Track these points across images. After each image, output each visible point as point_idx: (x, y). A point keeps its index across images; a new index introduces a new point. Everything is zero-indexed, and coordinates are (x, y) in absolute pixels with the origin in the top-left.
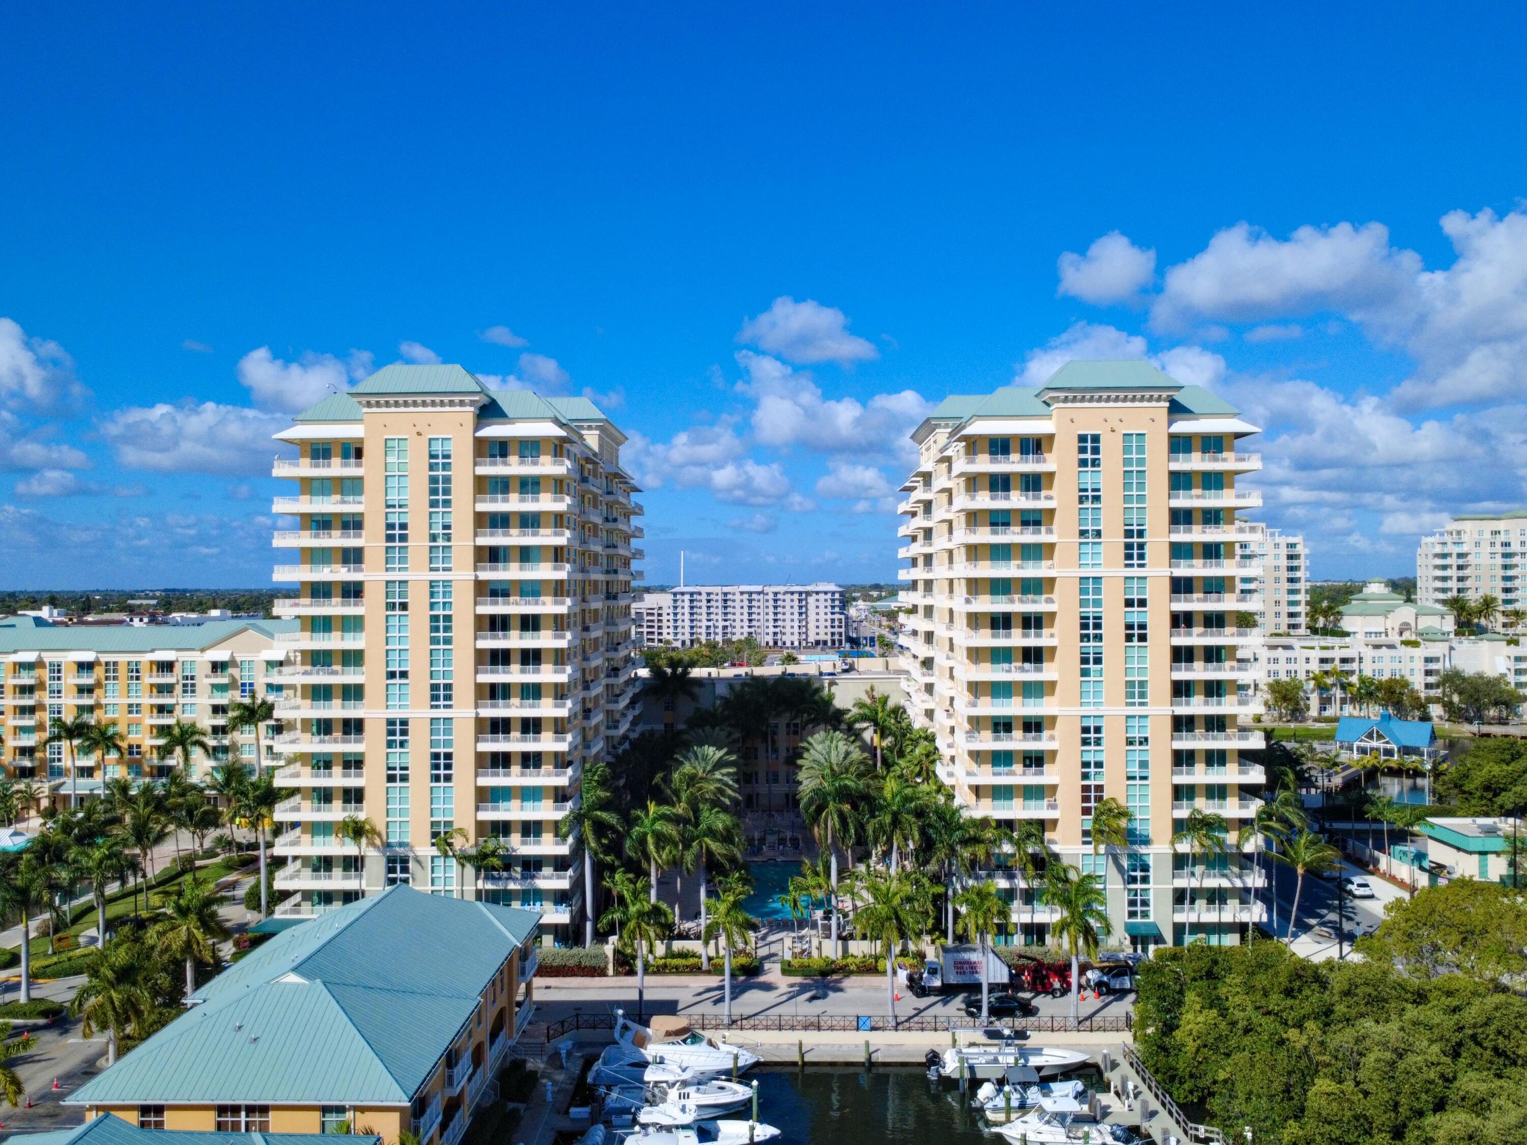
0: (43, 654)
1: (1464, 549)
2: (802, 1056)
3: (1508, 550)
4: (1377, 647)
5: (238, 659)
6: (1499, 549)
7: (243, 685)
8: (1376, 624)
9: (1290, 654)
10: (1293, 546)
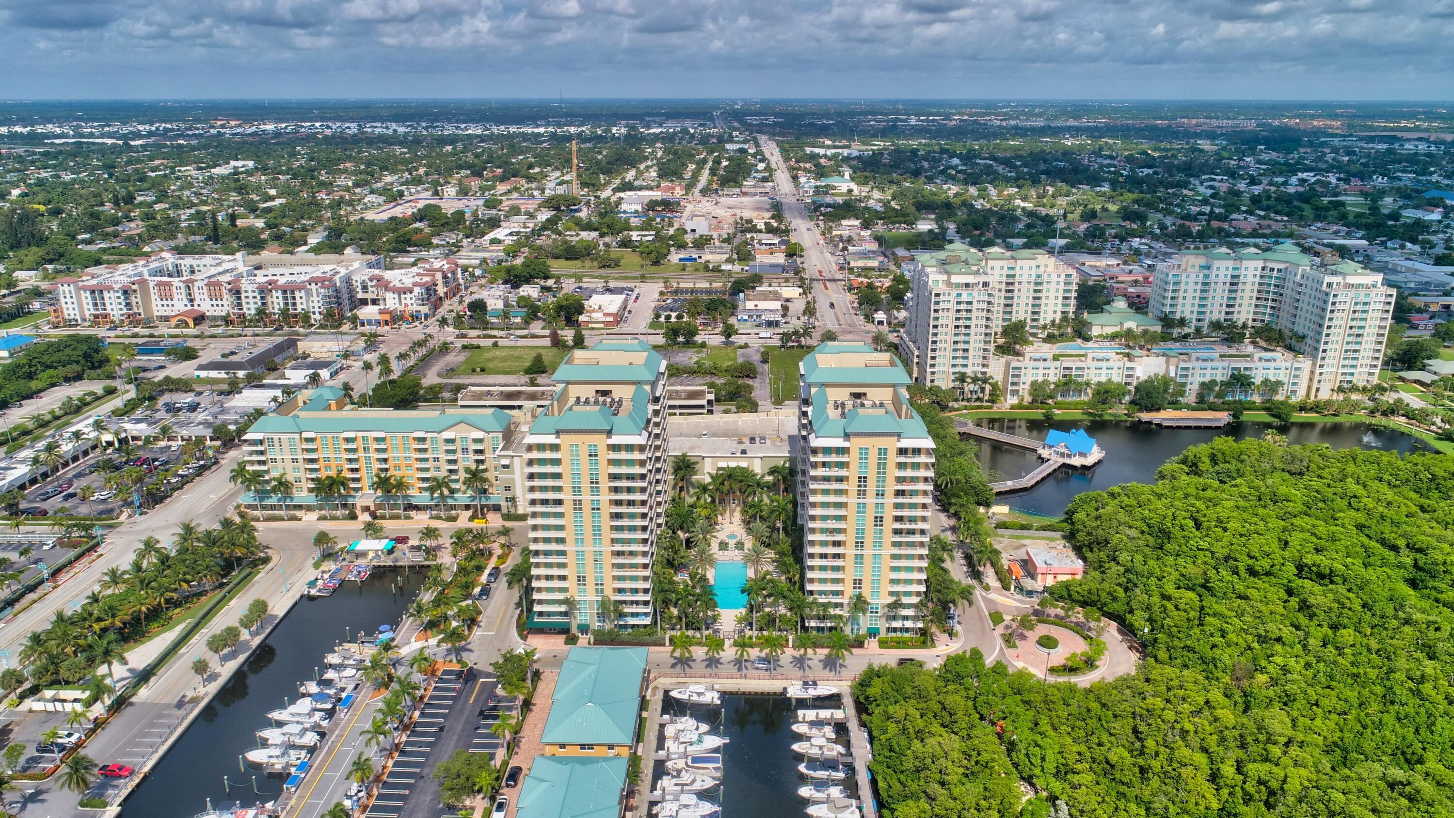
0: (358, 433)
5: (459, 437)
7: (463, 449)
9: (1046, 364)
10: (1069, 276)
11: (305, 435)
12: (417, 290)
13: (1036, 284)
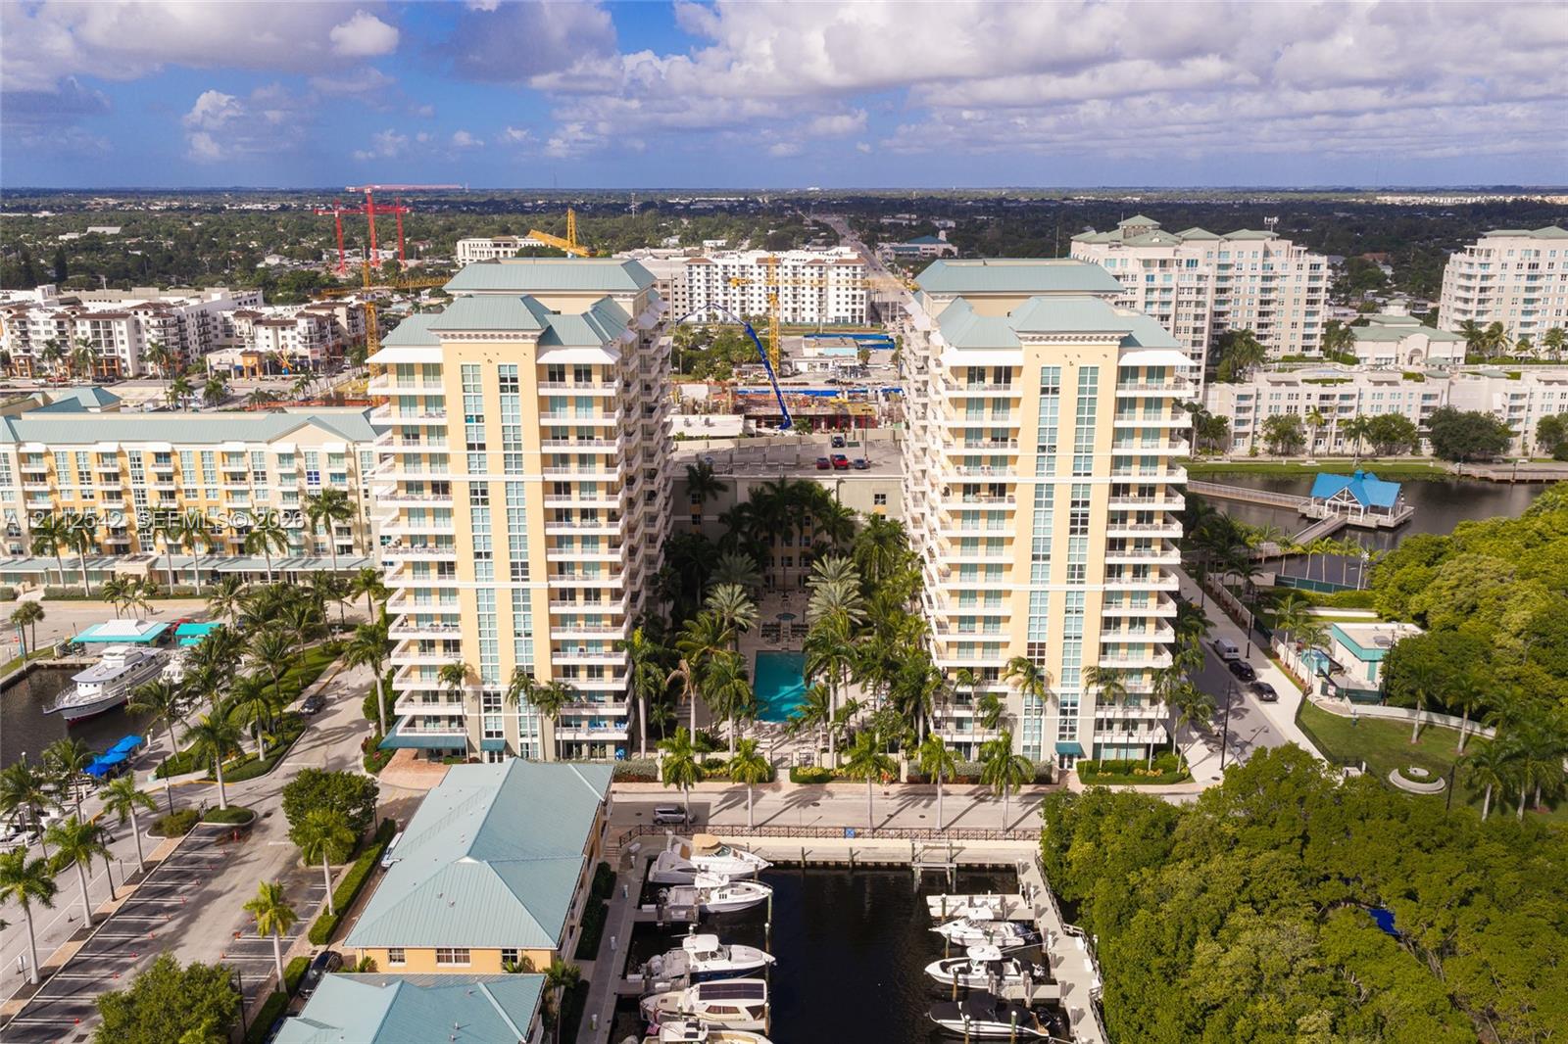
0: (123, 445)
1: (1490, 271)
2: (804, 857)
3: (1535, 272)
4: (1379, 383)
5: (303, 451)
6: (1525, 271)
7: (309, 473)
8: (1387, 350)
9: (1293, 390)
10: (1315, 267)
11: (29, 448)
12: (302, 323)
13: (1265, 279)
